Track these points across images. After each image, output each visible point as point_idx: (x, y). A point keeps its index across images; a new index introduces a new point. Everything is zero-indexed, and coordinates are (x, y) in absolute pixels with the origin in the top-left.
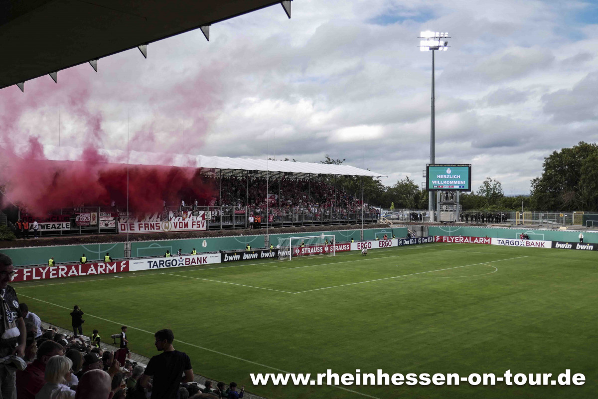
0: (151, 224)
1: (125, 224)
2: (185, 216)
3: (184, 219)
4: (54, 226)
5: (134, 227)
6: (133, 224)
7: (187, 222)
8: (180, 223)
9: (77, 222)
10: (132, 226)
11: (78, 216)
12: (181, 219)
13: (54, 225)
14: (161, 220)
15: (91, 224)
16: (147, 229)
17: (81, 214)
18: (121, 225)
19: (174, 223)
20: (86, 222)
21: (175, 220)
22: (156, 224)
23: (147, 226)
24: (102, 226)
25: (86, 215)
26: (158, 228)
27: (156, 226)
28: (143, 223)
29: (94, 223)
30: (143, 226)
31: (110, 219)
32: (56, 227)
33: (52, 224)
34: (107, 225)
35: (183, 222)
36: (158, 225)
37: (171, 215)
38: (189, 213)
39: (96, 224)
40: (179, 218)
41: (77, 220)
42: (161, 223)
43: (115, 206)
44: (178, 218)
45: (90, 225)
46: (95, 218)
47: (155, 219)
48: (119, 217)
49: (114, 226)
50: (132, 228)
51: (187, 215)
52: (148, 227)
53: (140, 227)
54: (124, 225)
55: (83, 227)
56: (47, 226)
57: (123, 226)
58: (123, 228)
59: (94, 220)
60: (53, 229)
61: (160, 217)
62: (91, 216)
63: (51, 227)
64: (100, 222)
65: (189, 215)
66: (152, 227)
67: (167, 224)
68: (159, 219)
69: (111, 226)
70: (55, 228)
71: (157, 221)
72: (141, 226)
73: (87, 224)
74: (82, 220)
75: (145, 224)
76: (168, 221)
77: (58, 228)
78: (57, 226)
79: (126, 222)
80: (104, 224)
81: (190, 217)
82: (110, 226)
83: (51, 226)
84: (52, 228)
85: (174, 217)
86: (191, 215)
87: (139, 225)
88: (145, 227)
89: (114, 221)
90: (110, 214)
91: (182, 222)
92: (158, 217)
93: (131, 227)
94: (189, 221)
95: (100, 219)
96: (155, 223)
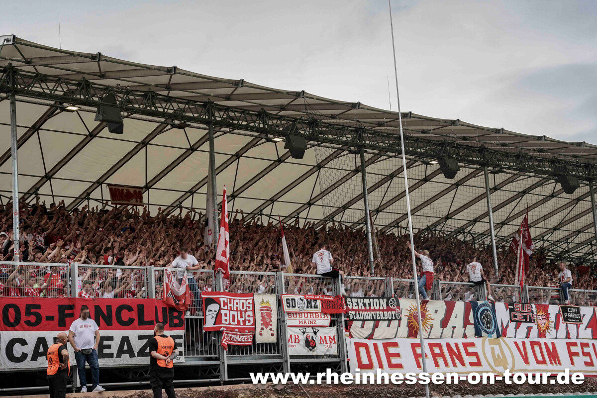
0: (448, 345)
1: (370, 343)
2: (542, 322)
3: (541, 334)
4: (125, 347)
5: (398, 355)
6: (395, 345)
7: (553, 344)
8: (533, 344)
9: (210, 332)
10: (392, 350)
11: (214, 307)
12: (534, 332)
13: (125, 340)
14: (478, 334)
15: (259, 340)
16: (441, 361)
17: (223, 299)
18: (358, 345)
19: (516, 343)
20: (242, 331)
21: (517, 335)
22: (466, 345)
23: (437, 350)
24: (295, 348)
25: (238, 302)
26: (474, 359)
27: (468, 354)
28: (426, 343)
29: (267, 336)
30: (427, 350)
31: (319, 322)
32: (136, 351)
33: (118, 334)
34: (310, 344)
35: (542, 340)
36: (471, 350)
37: (502, 313)
38: (554, 310)
39: (273, 339)
40: (529, 329)
41: (210, 323)
42: (478, 341)
43: (333, 275)
44: (524, 326)
45: (256, 347)
46: (269, 315)
47: (459, 331)
48: (347, 315)
49: (334, 351)
50: (394, 361)
51: (547, 317)
52: (442, 355)
53: (417, 356)
54: (365, 346)
55: (233, 349)
56: (101, 347)
57: (363, 351)
58: (365, 361)
59: (266, 324)
60: (126, 361)
61: (471, 319)
62: (258, 307)
63: (114, 350)
64: (290, 332)
65: (553, 318)
66: (456, 356)
67: (496, 347)
68: (470, 330)
69: (325, 349)
70: (132, 355)
71: (465, 336)
72: (419, 351)
73: (244, 340)
74: (226, 321)
75: (431, 346)
76: (499, 336)
77: (141, 353)
78: (137, 345)
79: (370, 337)
80: (302, 342)
81: (557, 327)
82: (320, 350)
83: (115, 345)
84: (119, 356)
85: (513, 325)
86: (558, 316)
87: (414, 346)
88: (435, 356)
89: (333, 331)
90: (319, 303)
91: (538, 344)
92: (466, 322)
93: (389, 356)
94: (557, 338)
95: (289, 322)
96: (460, 341)
